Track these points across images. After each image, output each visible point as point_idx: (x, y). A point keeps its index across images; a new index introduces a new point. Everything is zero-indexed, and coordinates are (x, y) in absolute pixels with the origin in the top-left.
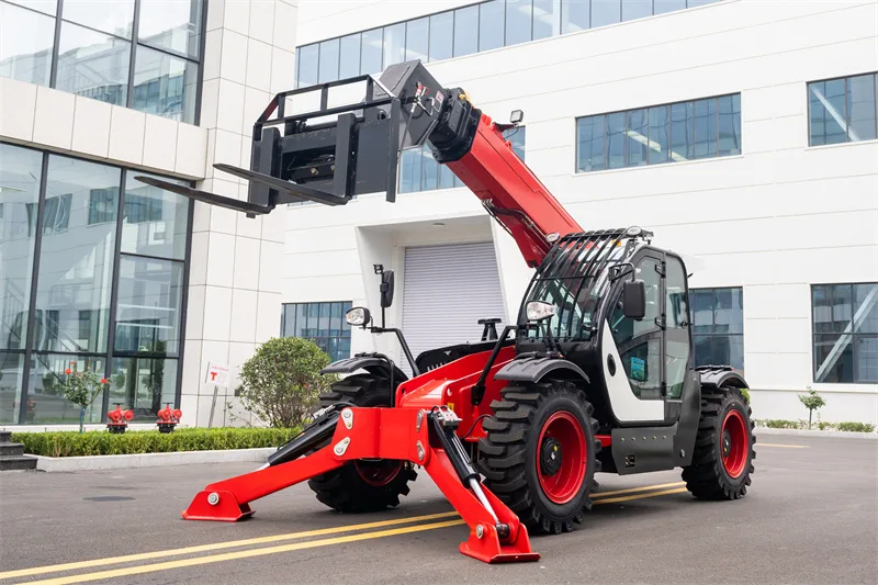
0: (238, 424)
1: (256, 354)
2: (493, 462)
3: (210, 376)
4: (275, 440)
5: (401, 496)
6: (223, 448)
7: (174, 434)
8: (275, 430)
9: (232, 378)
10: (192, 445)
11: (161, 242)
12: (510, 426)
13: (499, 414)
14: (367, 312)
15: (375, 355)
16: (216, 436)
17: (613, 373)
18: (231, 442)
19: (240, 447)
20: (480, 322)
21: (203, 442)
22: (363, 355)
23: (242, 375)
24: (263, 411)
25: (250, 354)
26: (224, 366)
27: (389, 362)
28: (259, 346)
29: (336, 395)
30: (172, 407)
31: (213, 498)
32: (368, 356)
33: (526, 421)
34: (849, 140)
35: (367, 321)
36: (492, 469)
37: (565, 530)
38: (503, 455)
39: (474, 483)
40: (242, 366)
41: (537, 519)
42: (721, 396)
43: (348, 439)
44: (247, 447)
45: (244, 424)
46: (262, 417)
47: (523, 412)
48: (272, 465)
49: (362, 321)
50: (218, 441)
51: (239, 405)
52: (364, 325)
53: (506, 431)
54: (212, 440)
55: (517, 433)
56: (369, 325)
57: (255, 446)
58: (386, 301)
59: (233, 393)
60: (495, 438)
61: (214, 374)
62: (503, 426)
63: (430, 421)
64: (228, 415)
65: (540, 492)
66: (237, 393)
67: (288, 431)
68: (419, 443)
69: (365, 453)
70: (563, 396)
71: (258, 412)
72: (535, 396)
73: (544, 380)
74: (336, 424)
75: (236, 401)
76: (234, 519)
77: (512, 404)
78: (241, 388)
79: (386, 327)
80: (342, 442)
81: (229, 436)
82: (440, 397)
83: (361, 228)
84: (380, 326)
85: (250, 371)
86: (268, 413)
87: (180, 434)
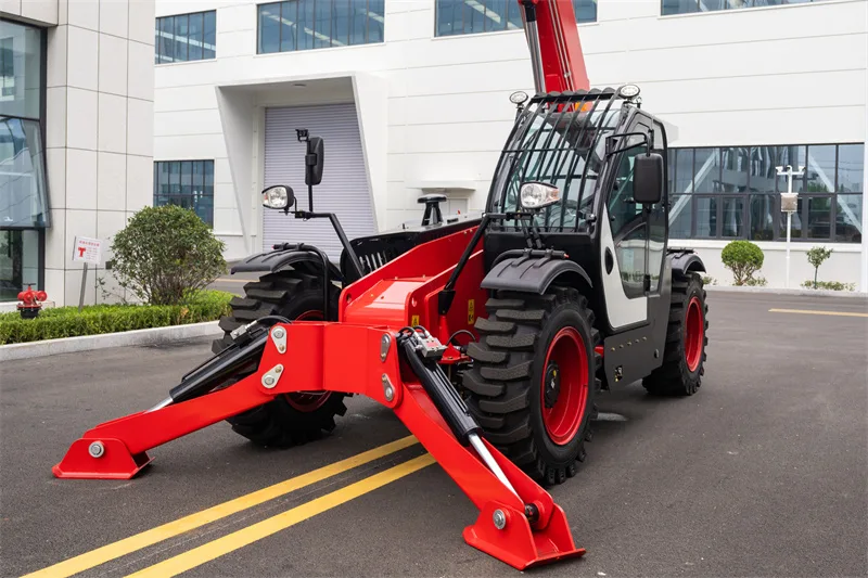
0: (111, 301)
1: (128, 224)
2: (486, 405)
3: (78, 253)
4: (156, 319)
5: (336, 417)
6: (98, 333)
7: (40, 320)
8: (155, 308)
9: (101, 252)
10: (61, 331)
11: (11, 98)
12: (508, 357)
13: (492, 340)
14: (290, 192)
15: (302, 247)
16: (89, 319)
17: (609, 272)
18: (107, 325)
19: (117, 330)
20: (421, 201)
21: (73, 327)
22: (286, 247)
23: (114, 248)
24: (140, 287)
25: (121, 224)
26: (94, 240)
27: (320, 256)
28: (132, 215)
29: (253, 302)
30: (35, 289)
31: (96, 449)
32: (292, 247)
33: (529, 350)
34: (699, 10)
35: (289, 204)
36: (487, 414)
37: (569, 475)
38: (501, 397)
39: (476, 440)
40: (113, 238)
41: (542, 473)
42: (685, 285)
43: (280, 366)
44: (125, 330)
45: (119, 300)
46: (140, 293)
47: (525, 337)
48: (176, 401)
49: (283, 203)
50: (91, 325)
51: (112, 279)
52: (286, 209)
53: (504, 363)
54: (84, 324)
55: (520, 367)
56: (292, 209)
57: (133, 328)
58: (313, 177)
59: (104, 266)
60: (487, 372)
61: (82, 250)
62: (500, 356)
63: (400, 347)
64: (100, 291)
65: (546, 439)
66: (109, 266)
67: (169, 308)
68: (386, 378)
69: (305, 384)
70: (566, 308)
71: (134, 288)
72: (537, 315)
73: (549, 291)
74: (264, 344)
75: (108, 275)
76: (128, 475)
77: (509, 326)
78: (114, 262)
79: (315, 211)
80: (273, 370)
81: (104, 318)
82: (402, 307)
83: (220, 88)
84: (307, 210)
85: (122, 243)
86: (145, 288)
87: (47, 319)
